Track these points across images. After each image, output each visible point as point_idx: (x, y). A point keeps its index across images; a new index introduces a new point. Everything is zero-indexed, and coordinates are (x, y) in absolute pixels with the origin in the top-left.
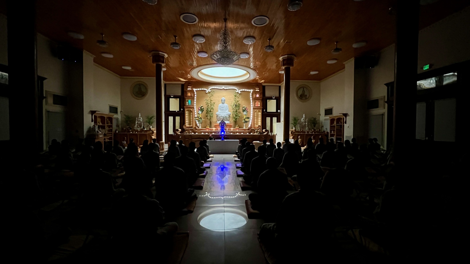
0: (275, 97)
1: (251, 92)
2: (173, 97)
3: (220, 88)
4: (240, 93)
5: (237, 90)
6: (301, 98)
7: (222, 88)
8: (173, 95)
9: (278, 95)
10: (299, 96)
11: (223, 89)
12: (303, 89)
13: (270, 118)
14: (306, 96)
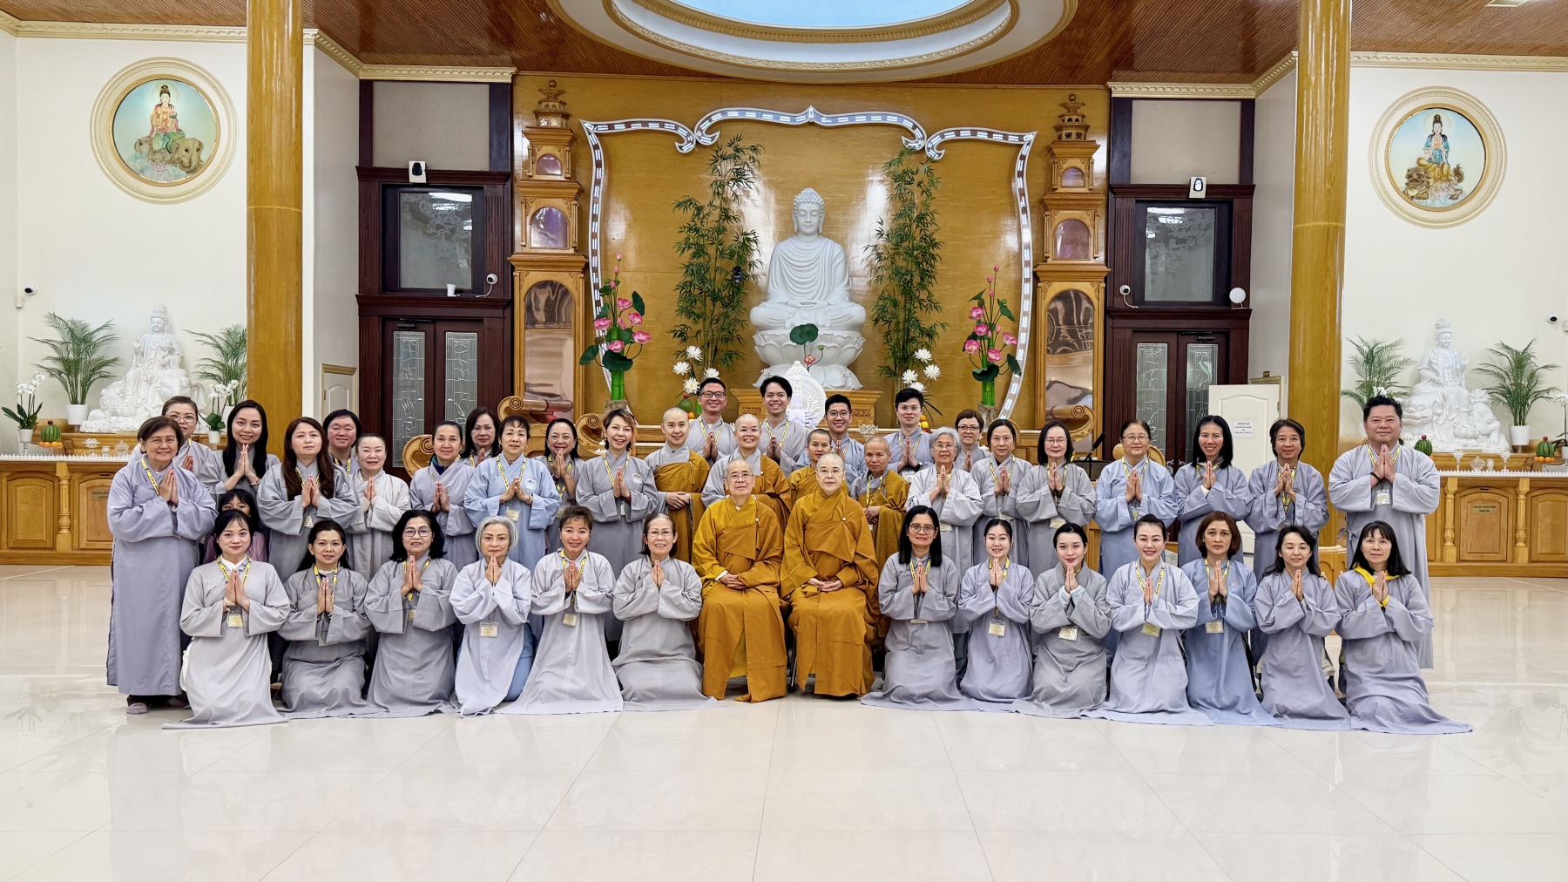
0: (1208, 186)
1: (1025, 151)
2: (422, 179)
3: (785, 119)
4: (931, 153)
5: (913, 137)
6: (1413, 193)
7: (801, 119)
8: (423, 168)
9: (1229, 175)
10: (1402, 181)
11: (811, 124)
12: (1437, 120)
13: (1162, 348)
14: (1458, 173)
